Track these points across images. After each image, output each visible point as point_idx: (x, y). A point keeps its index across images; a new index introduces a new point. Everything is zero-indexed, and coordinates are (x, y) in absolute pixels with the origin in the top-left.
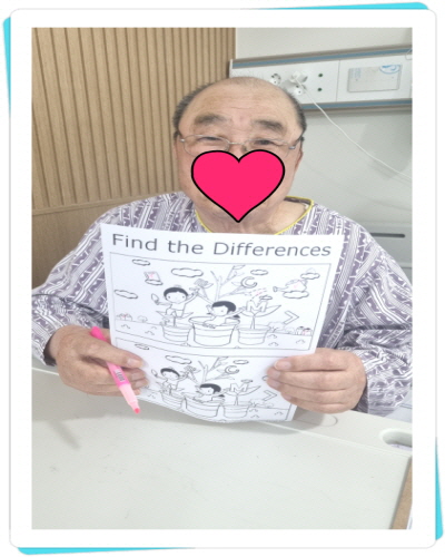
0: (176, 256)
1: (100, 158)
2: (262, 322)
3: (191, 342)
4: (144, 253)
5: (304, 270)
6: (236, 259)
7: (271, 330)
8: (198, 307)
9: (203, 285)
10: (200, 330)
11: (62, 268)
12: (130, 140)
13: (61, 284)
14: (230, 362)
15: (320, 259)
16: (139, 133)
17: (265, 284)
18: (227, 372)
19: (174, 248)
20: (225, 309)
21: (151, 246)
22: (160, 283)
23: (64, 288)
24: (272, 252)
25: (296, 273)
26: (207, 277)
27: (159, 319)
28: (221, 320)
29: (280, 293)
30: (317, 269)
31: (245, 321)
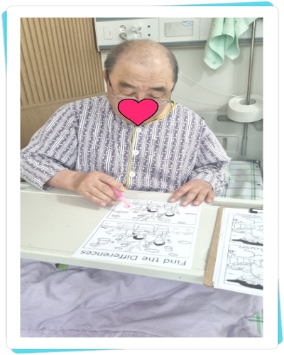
0: (155, 257)
1: (31, 79)
2: (123, 232)
3: (156, 226)
4: (170, 258)
5: (97, 247)
6: (128, 254)
7: (119, 228)
8: (150, 238)
9: (146, 246)
10: (151, 230)
11: (36, 138)
12: (46, 68)
13: (38, 147)
14: (141, 219)
15: (87, 250)
16: (50, 63)
17: (118, 244)
18: (143, 216)
19: (156, 260)
20: (138, 237)
21: (166, 261)
22: (166, 247)
23: (40, 149)
24: (110, 254)
25: (101, 247)
26: (143, 249)
27: (169, 234)
28: (141, 233)
29: (112, 240)
30: (91, 247)
31: (130, 232)
